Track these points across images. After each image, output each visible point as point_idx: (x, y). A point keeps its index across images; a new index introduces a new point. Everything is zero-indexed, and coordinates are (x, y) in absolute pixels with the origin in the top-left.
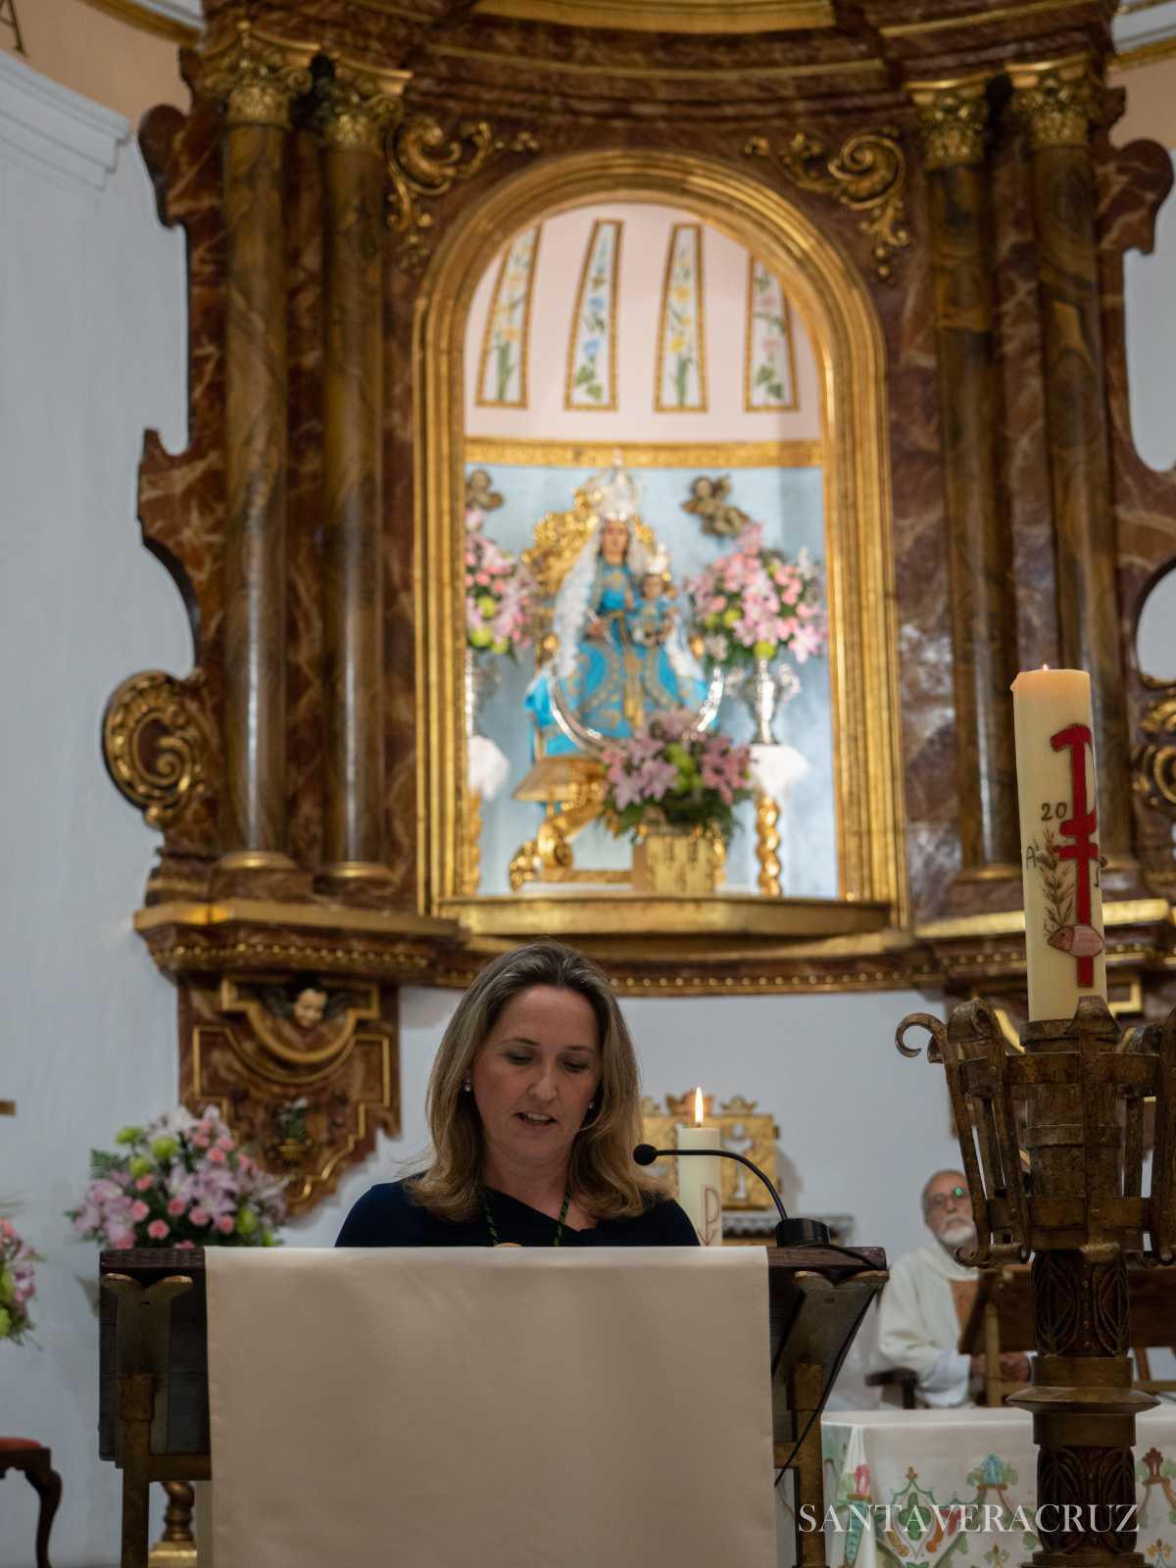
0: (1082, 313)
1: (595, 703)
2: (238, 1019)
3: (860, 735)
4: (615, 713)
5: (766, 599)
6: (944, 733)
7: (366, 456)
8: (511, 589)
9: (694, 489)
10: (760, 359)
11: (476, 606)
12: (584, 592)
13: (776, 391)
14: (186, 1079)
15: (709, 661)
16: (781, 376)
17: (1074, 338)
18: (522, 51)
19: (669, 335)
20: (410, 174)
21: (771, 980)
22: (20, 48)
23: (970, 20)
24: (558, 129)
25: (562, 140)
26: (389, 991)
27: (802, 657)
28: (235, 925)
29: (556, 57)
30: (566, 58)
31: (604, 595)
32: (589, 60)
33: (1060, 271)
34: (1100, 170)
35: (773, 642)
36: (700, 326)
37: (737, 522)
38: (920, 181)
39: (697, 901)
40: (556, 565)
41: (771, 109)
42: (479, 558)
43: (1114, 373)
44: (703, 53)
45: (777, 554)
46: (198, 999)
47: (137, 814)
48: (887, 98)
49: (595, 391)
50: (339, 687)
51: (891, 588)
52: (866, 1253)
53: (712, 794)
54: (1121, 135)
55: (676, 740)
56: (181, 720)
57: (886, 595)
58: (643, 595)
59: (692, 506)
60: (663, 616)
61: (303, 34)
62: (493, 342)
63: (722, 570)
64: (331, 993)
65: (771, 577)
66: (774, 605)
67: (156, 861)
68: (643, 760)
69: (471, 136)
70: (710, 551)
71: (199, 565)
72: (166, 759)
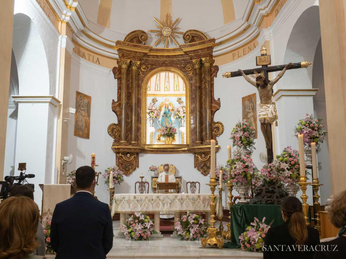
0: (208, 84)
1: (163, 123)
2: (122, 157)
4: (165, 124)
5: (182, 112)
7: (135, 101)
8: (156, 112)
9: (178, 99)
11: (151, 113)
12: (164, 111)
14: (116, 162)
17: (208, 87)
18: (153, 58)
19: (175, 83)
20: (141, 71)
22: (99, 64)
23: (198, 53)
24: (158, 65)
25: (158, 66)
26: (137, 154)
28: (120, 148)
29: (156, 58)
30: (158, 58)
32: (160, 58)
33: (207, 80)
34: (212, 68)
35: (183, 116)
36: (178, 82)
37: (182, 102)
38: (194, 70)
41: (179, 62)
42: (152, 108)
43: (212, 90)
44: (172, 57)
46: (118, 155)
47: (111, 137)
48: (191, 61)
49: (167, 89)
50: (132, 124)
51: (190, 112)
53: (172, 133)
54: (214, 65)
55: (168, 128)
56: (116, 128)
58: (169, 112)
59: (178, 101)
60: (171, 114)
61: (129, 59)
62: (156, 84)
63: (179, 108)
64: (131, 154)
67: (113, 142)
68: (165, 130)
69: (148, 66)
70: (178, 105)
71: (118, 112)
72: (114, 132)
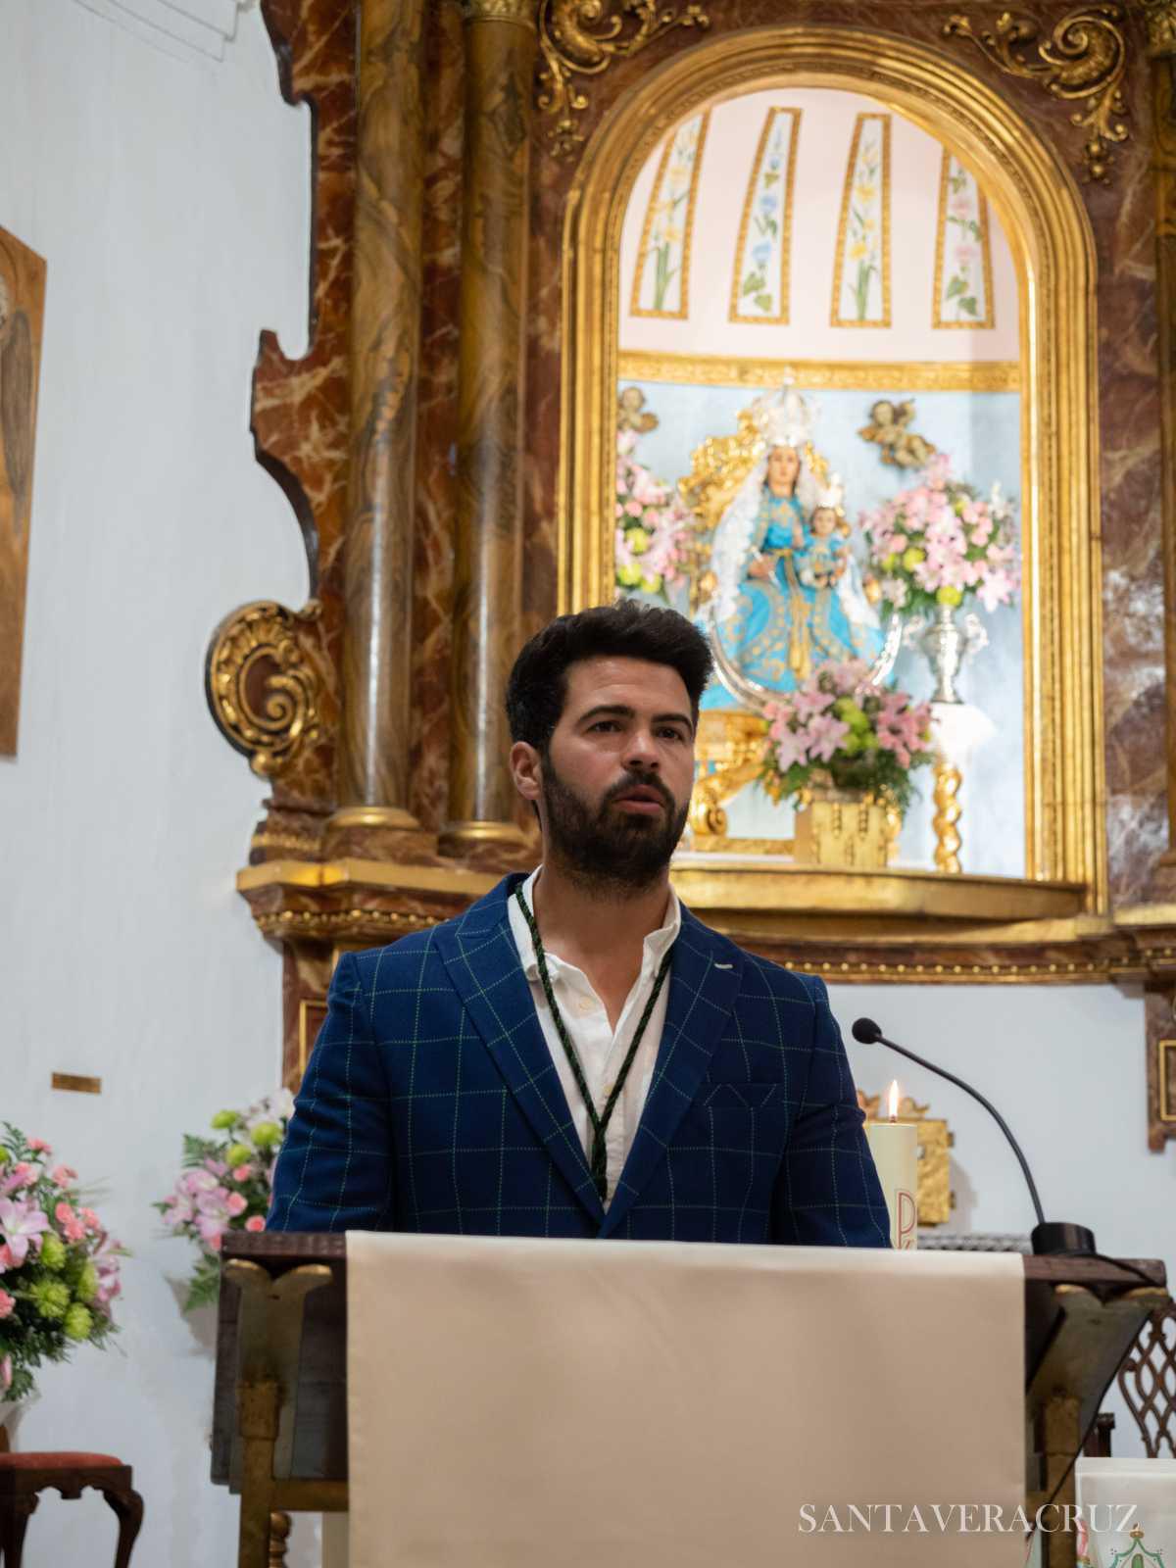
1: (756, 651)
3: (1057, 695)
4: (781, 664)
5: (952, 539)
6: (1152, 694)
7: (508, 366)
8: (664, 521)
9: (873, 415)
10: (952, 268)
11: (625, 540)
12: (749, 528)
13: (970, 305)
14: (290, 1059)
15: (887, 606)
16: (976, 289)
19: (850, 240)
20: (565, 51)
21: (948, 968)
25: (736, 14)
27: (991, 605)
28: (350, 888)
31: (770, 530)
35: (960, 588)
36: (885, 230)
37: (921, 451)
38: (1142, 67)
39: (867, 876)
40: (716, 496)
42: (630, 487)
45: (966, 489)
46: (306, 971)
47: (244, 761)
49: (764, 302)
50: (471, 624)
51: (1096, 528)
52: (1142, 1267)
53: (887, 757)
55: (848, 695)
56: (294, 658)
57: (1090, 537)
58: (813, 531)
59: (871, 434)
60: (835, 556)
62: (651, 244)
63: (904, 505)
65: (959, 515)
66: (961, 546)
67: (263, 815)
68: (810, 716)
69: (633, 8)
70: (889, 483)
71: (318, 484)
72: (279, 699)
